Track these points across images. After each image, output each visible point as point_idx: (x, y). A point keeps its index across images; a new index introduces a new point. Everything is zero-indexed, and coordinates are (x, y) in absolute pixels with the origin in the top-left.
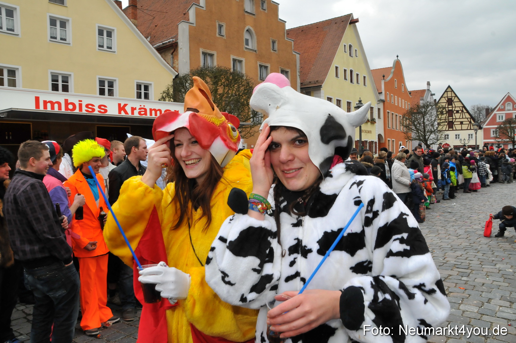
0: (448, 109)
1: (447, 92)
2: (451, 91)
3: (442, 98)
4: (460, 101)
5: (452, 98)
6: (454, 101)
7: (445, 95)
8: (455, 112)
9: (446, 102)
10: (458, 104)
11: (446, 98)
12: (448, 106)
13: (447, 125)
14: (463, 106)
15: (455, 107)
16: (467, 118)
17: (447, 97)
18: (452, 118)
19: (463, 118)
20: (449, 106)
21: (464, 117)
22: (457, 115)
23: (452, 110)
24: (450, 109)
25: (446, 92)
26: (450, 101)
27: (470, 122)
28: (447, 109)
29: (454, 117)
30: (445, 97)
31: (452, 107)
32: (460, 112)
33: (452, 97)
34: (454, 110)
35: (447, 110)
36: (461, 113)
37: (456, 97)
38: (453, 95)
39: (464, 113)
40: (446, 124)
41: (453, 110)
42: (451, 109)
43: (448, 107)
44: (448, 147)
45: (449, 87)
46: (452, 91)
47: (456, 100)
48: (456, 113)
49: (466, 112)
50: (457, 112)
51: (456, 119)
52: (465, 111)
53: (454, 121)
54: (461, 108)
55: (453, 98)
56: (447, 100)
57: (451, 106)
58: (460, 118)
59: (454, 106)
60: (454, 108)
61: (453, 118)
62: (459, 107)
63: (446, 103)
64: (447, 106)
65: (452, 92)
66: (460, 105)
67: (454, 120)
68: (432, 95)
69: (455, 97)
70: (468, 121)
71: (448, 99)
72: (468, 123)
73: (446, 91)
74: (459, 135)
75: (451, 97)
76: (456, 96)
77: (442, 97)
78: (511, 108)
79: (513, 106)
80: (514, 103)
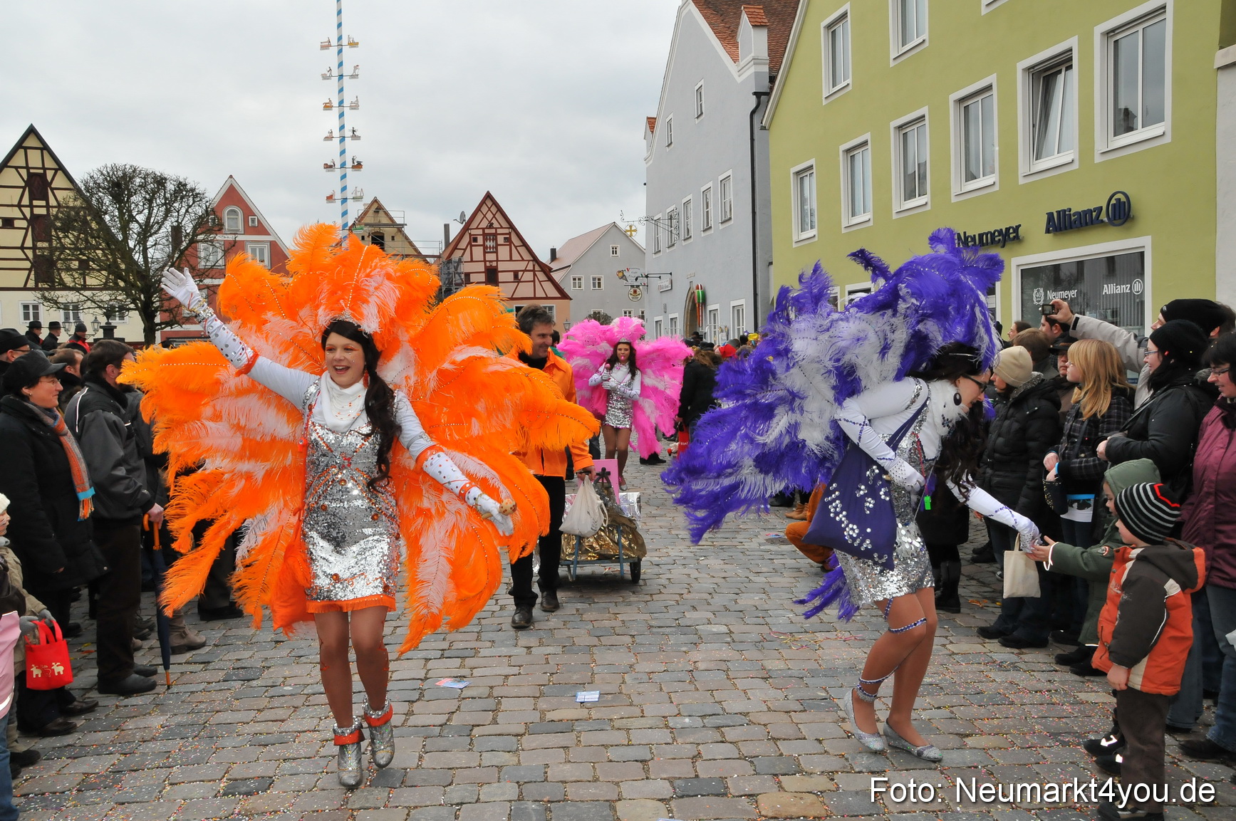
0: (32, 211)
2: (41, 149)
5: (45, 174)
6: (53, 186)
7: (19, 161)
8: (58, 224)
9: (23, 184)
11: (24, 172)
12: (31, 202)
13: (30, 270)
15: (59, 207)
17: (27, 168)
18: (47, 245)
20: (35, 203)
23: (46, 218)
24: (38, 211)
25: (22, 151)
26: (38, 185)
28: (28, 211)
29: (56, 244)
30: (17, 168)
31: (48, 206)
33: (44, 169)
34: (56, 218)
35: (28, 215)
37: (60, 172)
38: (50, 163)
40: (28, 264)
41: (52, 217)
43: (31, 206)
45: (32, 131)
46: (45, 147)
47: (60, 181)
48: (63, 228)
50: (67, 224)
51: (62, 249)
52: (96, 226)
53: (55, 258)
54: (83, 214)
55: (49, 174)
56: (26, 178)
57: (43, 203)
58: (76, 248)
59: (52, 202)
60: (53, 211)
61: (51, 245)
62: (72, 207)
63: (24, 188)
64: (26, 201)
65: (45, 152)
67: (56, 253)
69: (56, 170)
70: (109, 260)
71: (31, 175)
73: (21, 146)
75: (41, 171)
76: (61, 168)
77: (6, 165)
78: (241, 227)
79: (246, 221)
80: (248, 211)
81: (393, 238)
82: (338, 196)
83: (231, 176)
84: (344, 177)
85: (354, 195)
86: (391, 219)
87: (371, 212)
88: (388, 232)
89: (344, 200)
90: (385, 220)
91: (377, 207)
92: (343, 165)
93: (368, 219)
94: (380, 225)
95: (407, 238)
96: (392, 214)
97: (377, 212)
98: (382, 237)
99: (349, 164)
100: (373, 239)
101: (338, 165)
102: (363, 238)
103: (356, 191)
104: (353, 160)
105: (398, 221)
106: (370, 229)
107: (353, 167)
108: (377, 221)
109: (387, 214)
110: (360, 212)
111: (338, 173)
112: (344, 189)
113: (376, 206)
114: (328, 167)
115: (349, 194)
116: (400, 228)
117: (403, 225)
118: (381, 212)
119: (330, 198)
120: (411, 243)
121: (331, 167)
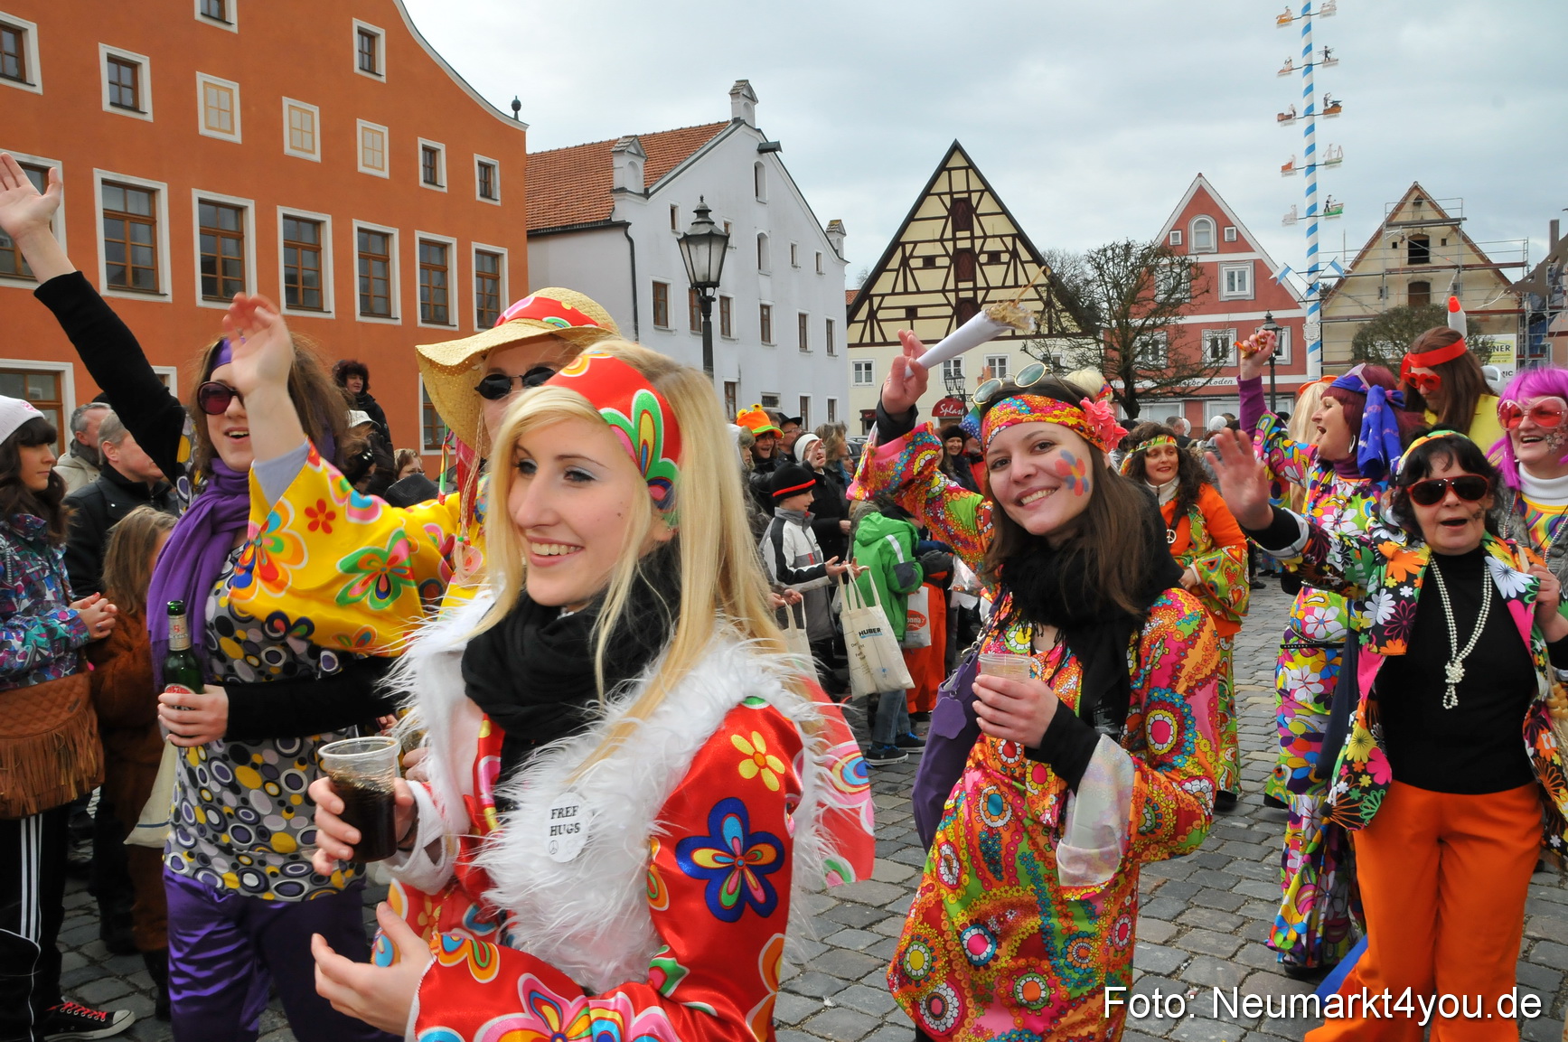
0: (955, 245)
1: (950, 170)
2: (966, 168)
3: (929, 198)
4: (1005, 212)
5: (970, 198)
6: (978, 212)
7: (942, 186)
8: (983, 259)
9: (946, 213)
10: (995, 225)
11: (947, 199)
12: (954, 234)
13: (951, 317)
14: (1016, 232)
15: (985, 237)
16: (1035, 287)
17: (951, 193)
18: (970, 285)
19: (1016, 285)
20: (959, 234)
21: (1021, 280)
22: (995, 274)
23: (971, 251)
24: (961, 245)
25: (945, 174)
26: (962, 213)
27: (1048, 304)
28: (949, 245)
29: (981, 283)
30: (939, 195)
31: (972, 238)
32: (1005, 257)
33: (969, 192)
34: (981, 251)
35: (951, 252)
36: (1008, 264)
37: (986, 194)
38: (975, 184)
39: (1022, 263)
40: (949, 311)
41: (977, 250)
42: (965, 244)
43: (954, 239)
44: (961, 412)
45: (956, 148)
46: (970, 166)
47: (987, 205)
48: (989, 263)
49: (1031, 259)
50: (994, 258)
51: (988, 289)
52: (1025, 255)
53: (979, 301)
54: (1009, 241)
55: (975, 197)
56: (949, 206)
57: (967, 234)
58: (1003, 287)
59: (978, 232)
60: (978, 243)
61: (975, 284)
62: (1001, 237)
63: (947, 218)
64: (948, 234)
65: (970, 171)
66: (1004, 227)
67: (981, 294)
68: (769, 148)
69: (982, 192)
70: (1041, 298)
71: (953, 201)
72: (1040, 306)
73: (944, 167)
74: (1002, 361)
75: (966, 195)
76: (987, 188)
77: (927, 193)
78: (1213, 244)
79: (1220, 235)
80: (1223, 221)
81: (1444, 242)
82: (1303, 161)
83: (1200, 175)
84: (1311, 129)
85: (1326, 159)
86: (1440, 212)
87: (1408, 206)
88: (1435, 233)
89: (1312, 167)
90: (1431, 215)
91: (1418, 197)
92: (1310, 111)
93: (1402, 217)
94: (1423, 223)
95: (1466, 239)
96: (1442, 205)
97: (1418, 203)
98: (1426, 243)
99: (1319, 108)
100: (1410, 245)
101: (1300, 113)
102: (1395, 245)
103: (1330, 151)
104: (1326, 100)
105: (1452, 214)
106: (1406, 231)
107: (1326, 112)
108: (1418, 218)
109: (1434, 205)
110: (1391, 208)
111: (1302, 124)
112: (1311, 149)
113: (1416, 194)
114: (1284, 118)
115: (1319, 157)
116: (1455, 224)
117: (1459, 220)
118: (1425, 203)
119: (1287, 168)
120: (1473, 247)
121: (1289, 117)
